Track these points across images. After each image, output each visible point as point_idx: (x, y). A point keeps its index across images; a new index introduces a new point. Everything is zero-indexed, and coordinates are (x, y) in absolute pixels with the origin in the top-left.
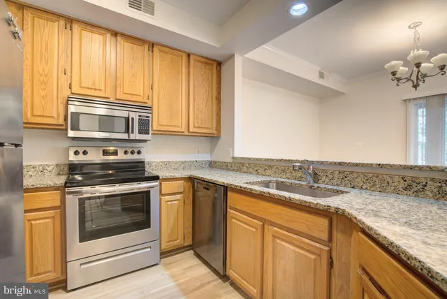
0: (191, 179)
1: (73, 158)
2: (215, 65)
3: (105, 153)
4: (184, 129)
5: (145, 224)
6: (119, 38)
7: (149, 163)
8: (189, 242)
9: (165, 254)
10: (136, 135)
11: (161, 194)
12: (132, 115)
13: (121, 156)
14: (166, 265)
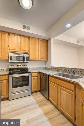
0: (39, 73)
1: (10, 67)
2: (46, 41)
3: (18, 66)
4: (38, 59)
5: (28, 84)
6: (21, 36)
7: (29, 68)
8: (39, 90)
9: (33, 92)
10: (25, 61)
11: (32, 77)
12: (24, 56)
13: (22, 67)
14: (33, 96)
